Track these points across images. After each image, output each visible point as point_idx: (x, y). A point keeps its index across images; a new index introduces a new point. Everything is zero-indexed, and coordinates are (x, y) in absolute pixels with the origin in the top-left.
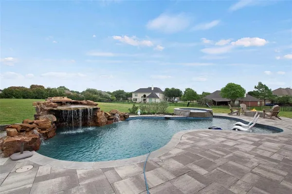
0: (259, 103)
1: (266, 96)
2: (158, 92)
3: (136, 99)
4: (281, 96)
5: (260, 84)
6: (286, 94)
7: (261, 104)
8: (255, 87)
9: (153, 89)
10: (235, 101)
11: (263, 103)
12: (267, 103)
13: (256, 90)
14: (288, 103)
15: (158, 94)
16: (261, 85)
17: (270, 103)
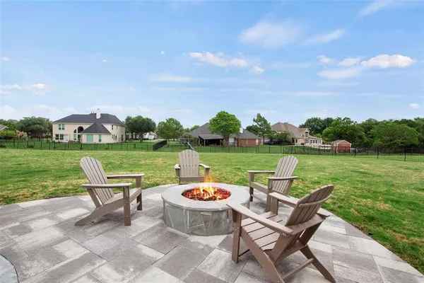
0: (257, 141)
1: (264, 133)
2: (108, 122)
3: (62, 136)
4: (280, 132)
5: (259, 116)
6: (284, 129)
7: (260, 143)
8: (254, 120)
9: (98, 117)
10: (228, 138)
11: (262, 140)
12: (265, 141)
13: (255, 124)
14: (286, 141)
15: (108, 127)
16: (260, 118)
17: (268, 140)
